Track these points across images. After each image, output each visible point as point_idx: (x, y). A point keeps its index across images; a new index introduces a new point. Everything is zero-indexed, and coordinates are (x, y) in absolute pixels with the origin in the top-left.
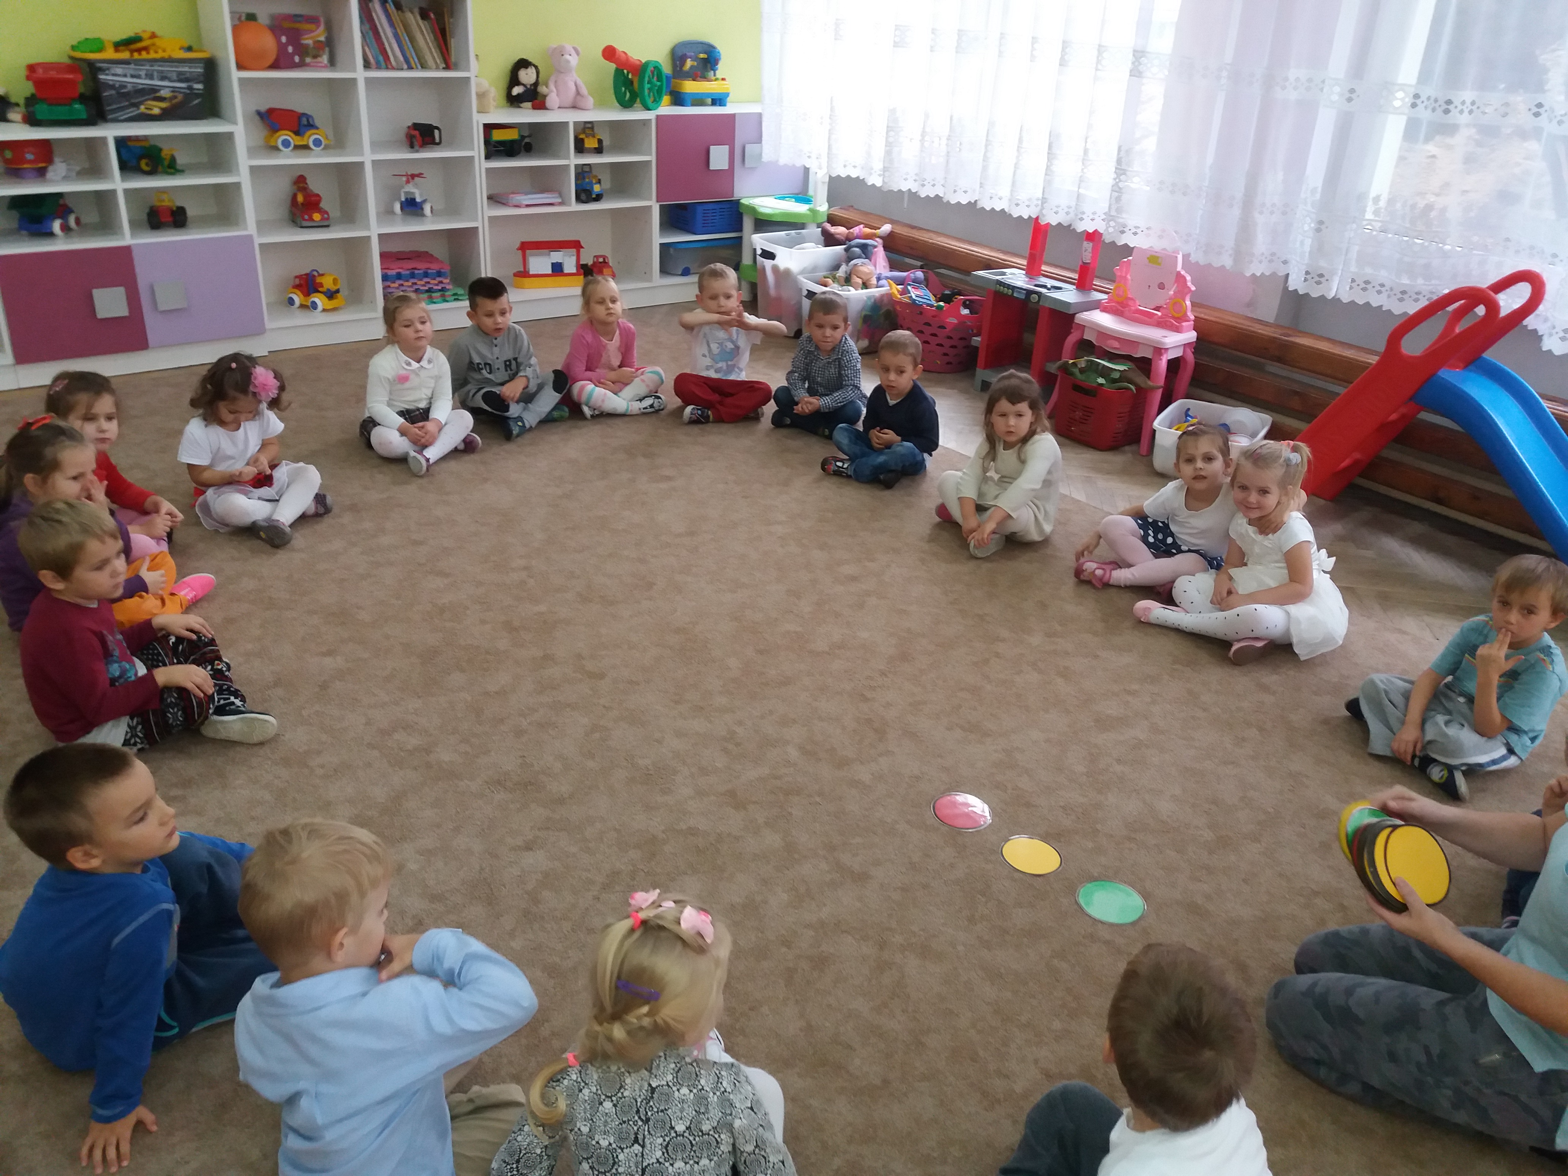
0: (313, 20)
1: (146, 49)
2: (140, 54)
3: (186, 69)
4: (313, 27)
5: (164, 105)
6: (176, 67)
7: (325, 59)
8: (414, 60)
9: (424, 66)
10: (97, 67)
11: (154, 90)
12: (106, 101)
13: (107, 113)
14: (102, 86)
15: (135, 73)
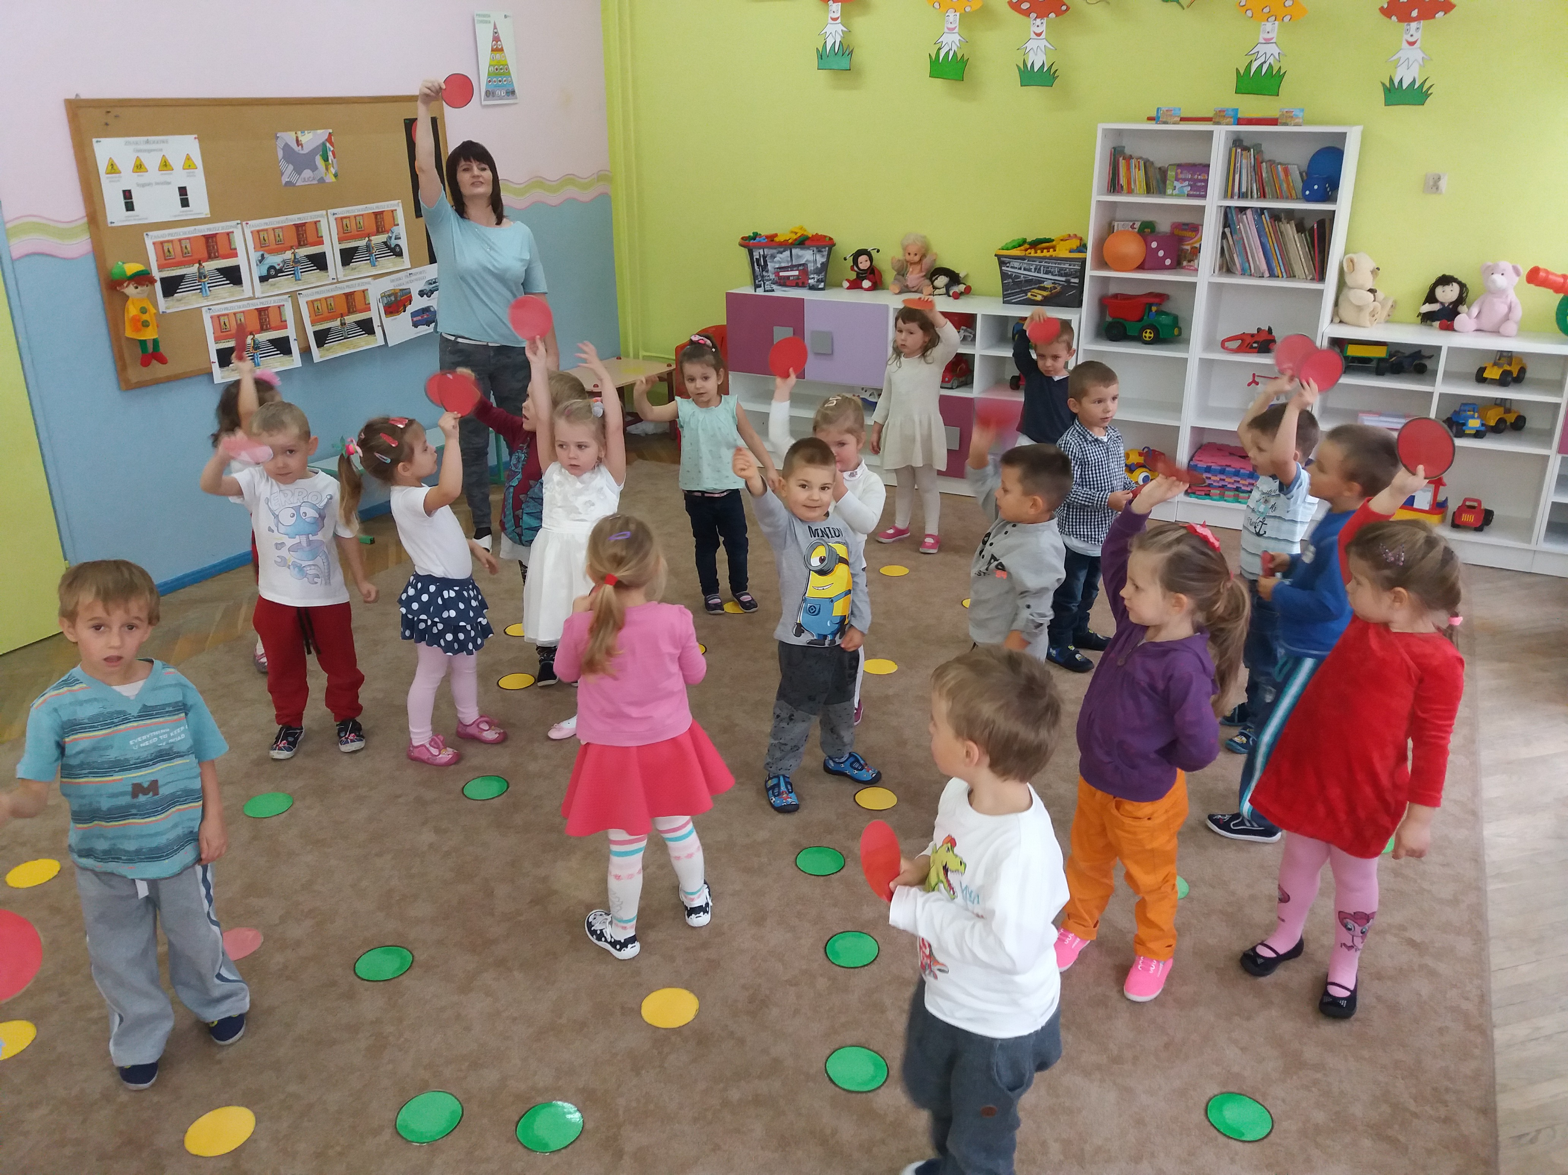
0: (1193, 229)
2: (1036, 253)
3: (1067, 266)
5: (1045, 293)
6: (1061, 264)
8: (1280, 270)
9: (1291, 275)
10: (1002, 261)
11: (1040, 281)
12: (1005, 287)
13: (1004, 296)
14: (1004, 276)
15: (1027, 267)
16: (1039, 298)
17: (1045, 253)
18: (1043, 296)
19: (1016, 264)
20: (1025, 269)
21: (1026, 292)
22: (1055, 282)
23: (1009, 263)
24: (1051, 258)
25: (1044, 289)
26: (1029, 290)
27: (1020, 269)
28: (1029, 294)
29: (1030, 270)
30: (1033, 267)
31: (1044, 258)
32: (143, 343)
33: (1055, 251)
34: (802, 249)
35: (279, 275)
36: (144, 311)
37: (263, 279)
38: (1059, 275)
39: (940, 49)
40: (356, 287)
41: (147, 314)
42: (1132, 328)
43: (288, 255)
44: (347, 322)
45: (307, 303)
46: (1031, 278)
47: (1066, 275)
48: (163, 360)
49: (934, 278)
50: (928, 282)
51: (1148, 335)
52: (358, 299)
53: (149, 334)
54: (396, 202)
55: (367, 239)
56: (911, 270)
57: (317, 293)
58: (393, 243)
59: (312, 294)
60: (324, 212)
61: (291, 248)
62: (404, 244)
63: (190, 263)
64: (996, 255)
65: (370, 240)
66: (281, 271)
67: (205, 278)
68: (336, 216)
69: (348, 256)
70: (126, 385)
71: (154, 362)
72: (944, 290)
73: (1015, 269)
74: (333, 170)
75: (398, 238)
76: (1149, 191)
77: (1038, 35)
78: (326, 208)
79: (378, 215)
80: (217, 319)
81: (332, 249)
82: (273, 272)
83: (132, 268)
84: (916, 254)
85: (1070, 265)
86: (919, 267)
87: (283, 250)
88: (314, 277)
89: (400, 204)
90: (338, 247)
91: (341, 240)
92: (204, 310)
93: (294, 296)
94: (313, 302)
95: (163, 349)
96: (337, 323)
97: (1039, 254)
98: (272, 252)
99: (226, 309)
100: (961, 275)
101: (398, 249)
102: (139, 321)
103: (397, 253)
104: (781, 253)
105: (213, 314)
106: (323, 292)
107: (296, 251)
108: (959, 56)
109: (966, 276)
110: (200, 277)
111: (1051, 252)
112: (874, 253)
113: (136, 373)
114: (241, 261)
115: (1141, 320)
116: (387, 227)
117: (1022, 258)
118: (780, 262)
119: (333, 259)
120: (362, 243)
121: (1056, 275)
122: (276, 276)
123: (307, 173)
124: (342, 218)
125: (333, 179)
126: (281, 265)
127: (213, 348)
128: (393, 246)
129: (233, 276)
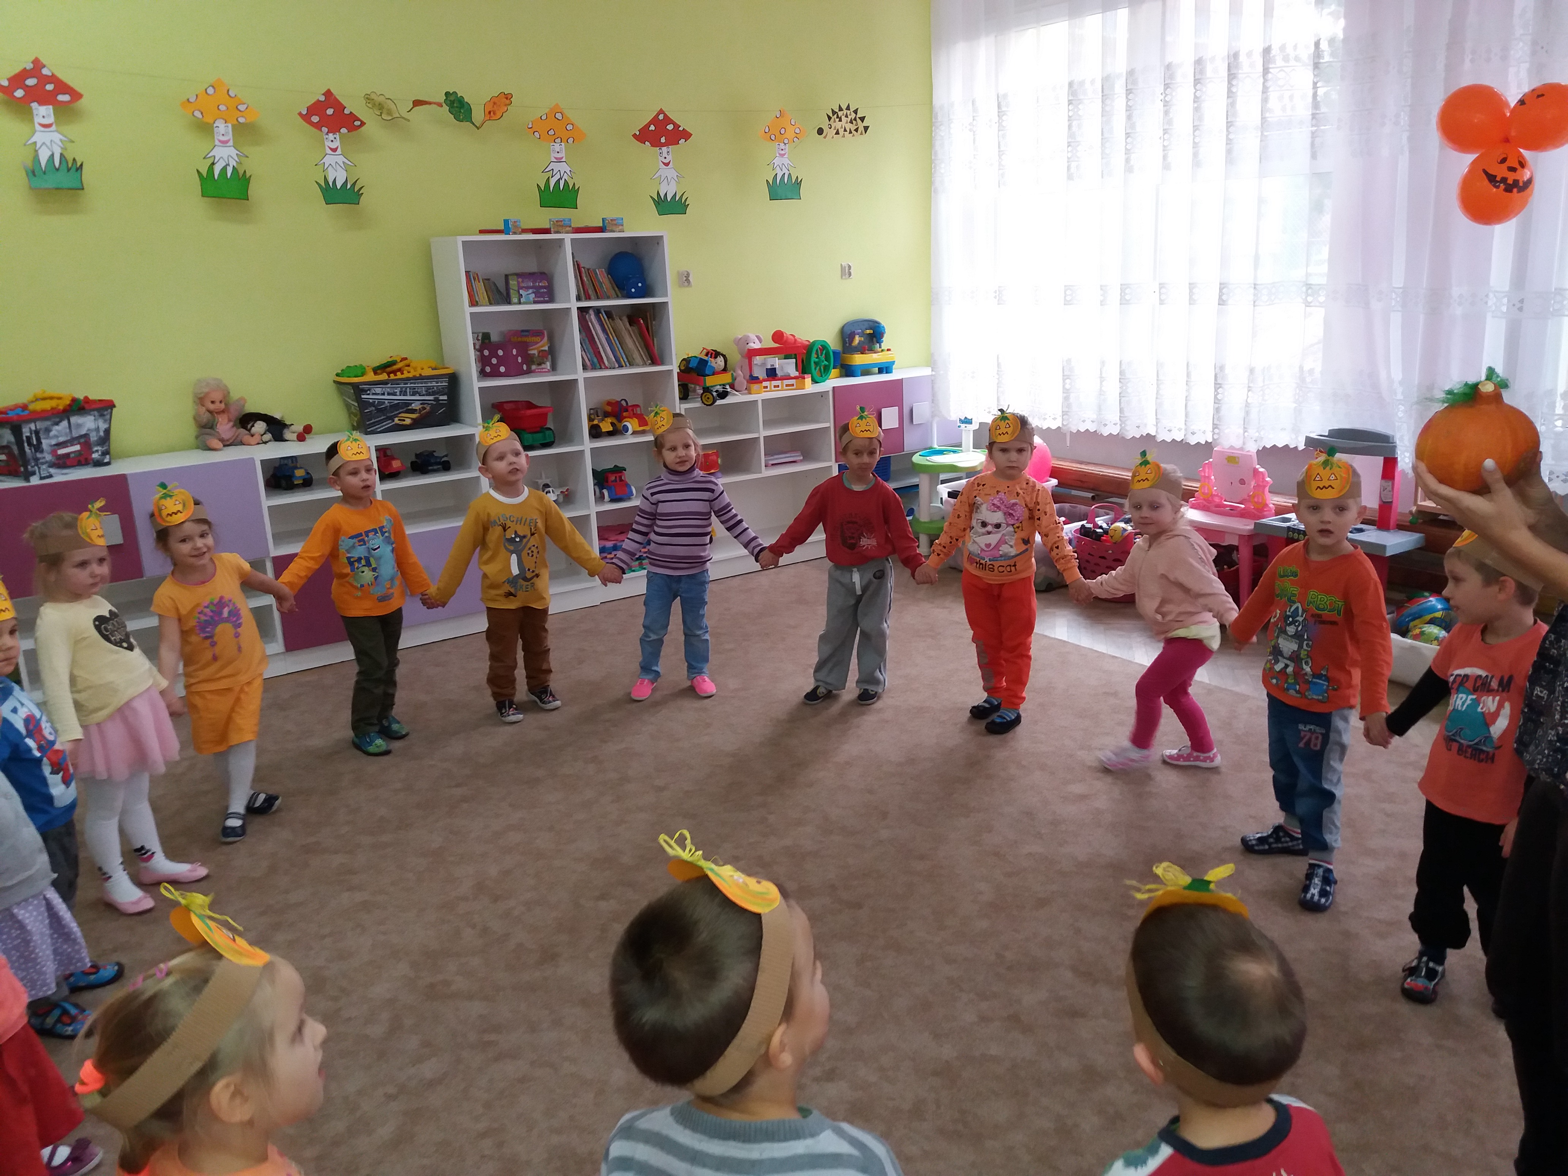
0: (539, 334)
1: (400, 370)
2: (396, 375)
3: (434, 384)
4: (537, 339)
5: (414, 416)
6: (425, 383)
7: (548, 365)
8: (623, 359)
9: (632, 364)
10: (361, 388)
12: (366, 417)
13: (367, 427)
14: (363, 404)
15: (390, 391)
16: (408, 422)
18: (412, 419)
19: (378, 390)
20: (389, 394)
21: (392, 418)
22: (423, 402)
23: (369, 390)
24: (415, 378)
25: (413, 411)
26: (396, 416)
27: (383, 394)
28: (396, 419)
29: (394, 394)
30: (398, 391)
34: (80, 416)
39: (211, 166)
46: (396, 402)
47: (433, 393)
56: (220, 420)
73: (378, 395)
77: (334, 150)
85: (437, 382)
86: (226, 417)
104: (57, 424)
108: (240, 173)
117: (384, 383)
118: (56, 437)
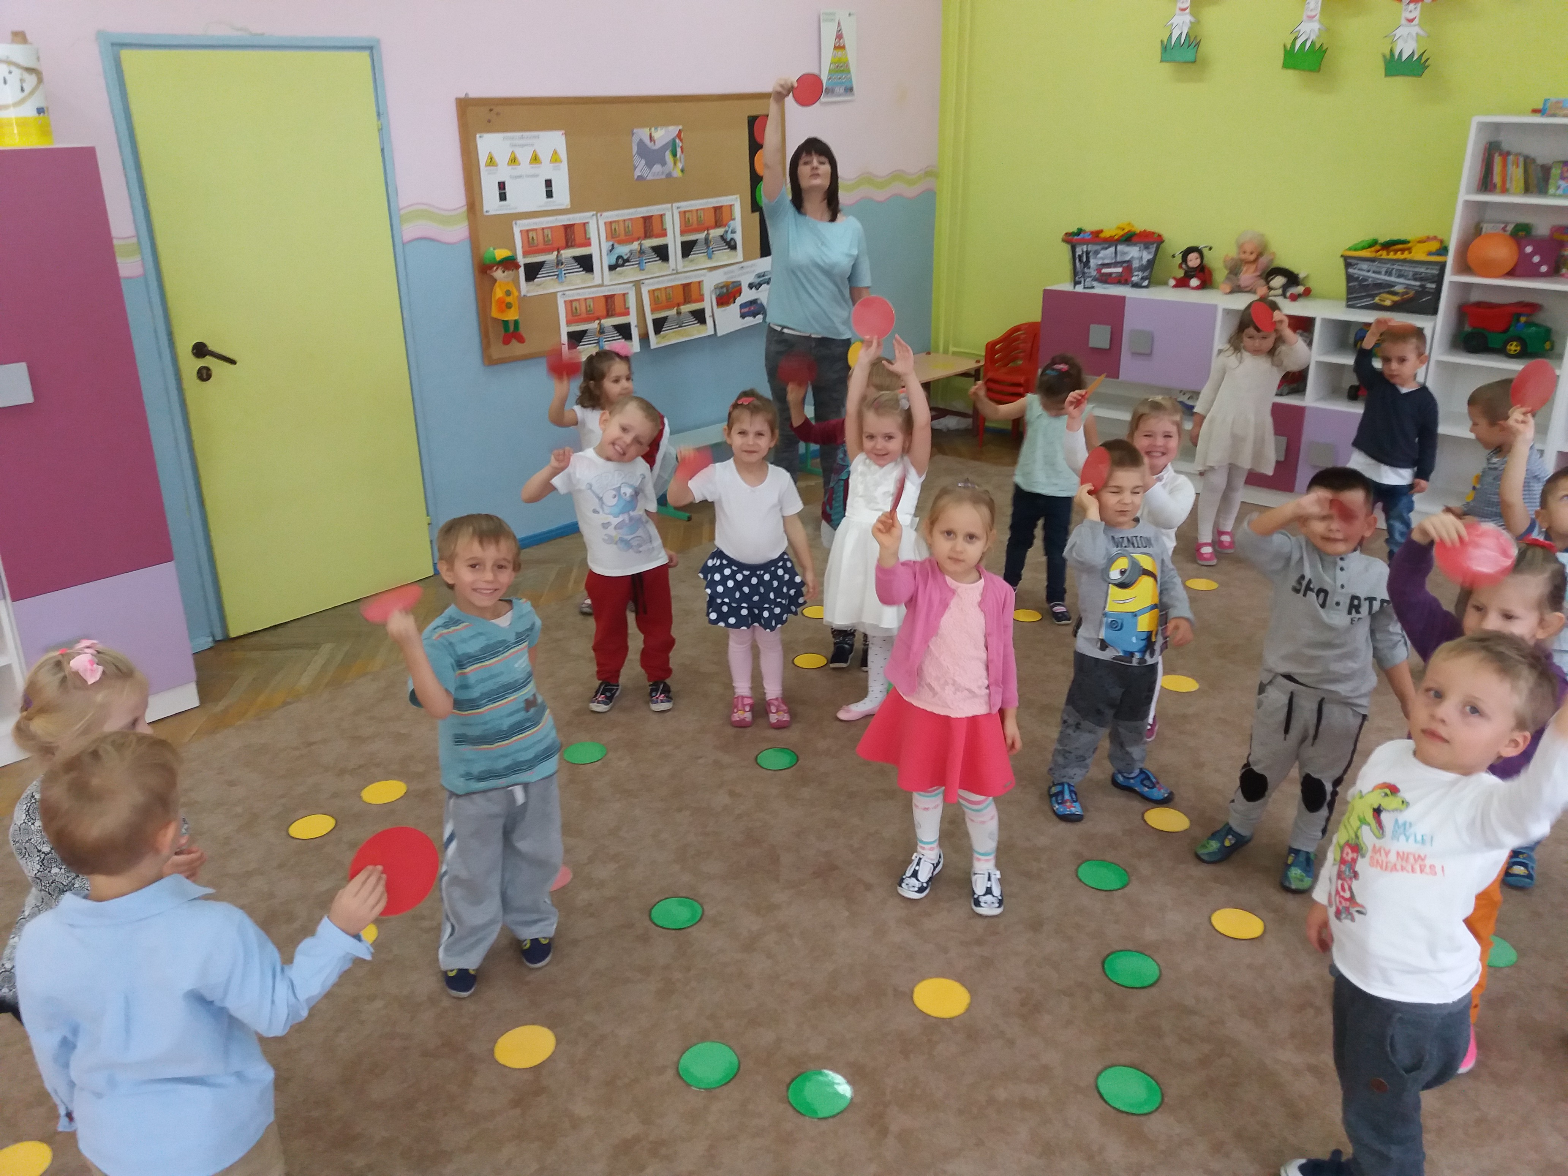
2: (1388, 254)
3: (1423, 270)
10: (1349, 262)
11: (1391, 285)
12: (1350, 290)
13: (1348, 300)
14: (1350, 278)
15: (1377, 270)
16: (1388, 303)
17: (1399, 256)
18: (1393, 301)
19: (1365, 266)
20: (1374, 272)
21: (1373, 296)
22: (1408, 287)
23: (1357, 264)
24: (1405, 261)
25: (1395, 293)
26: (1377, 295)
27: (1369, 271)
28: (1377, 300)
29: (1379, 273)
30: (1384, 270)
31: (1398, 261)
32: (506, 323)
33: (1410, 253)
34: (1128, 245)
35: (626, 264)
36: (508, 293)
37: (612, 268)
38: (1415, 279)
39: (1296, 39)
40: (692, 278)
41: (511, 297)
42: (1495, 339)
43: (635, 246)
44: (682, 311)
45: (649, 291)
46: (1379, 282)
47: (1421, 279)
48: (521, 340)
49: (1269, 279)
50: (1262, 282)
51: (1513, 348)
52: (694, 289)
53: (512, 315)
54: (734, 197)
55: (706, 232)
56: (1245, 269)
57: (658, 283)
58: (729, 236)
59: (653, 284)
60: (669, 205)
61: (638, 239)
62: (738, 238)
63: (549, 251)
64: (1342, 256)
65: (708, 234)
66: (628, 260)
67: (562, 264)
68: (679, 210)
69: (687, 248)
70: (489, 361)
71: (514, 342)
72: (1280, 291)
73: (1363, 271)
74: (680, 165)
75: (733, 232)
76: (1527, 190)
77: (1411, 21)
78: (672, 201)
79: (717, 210)
80: (569, 303)
81: (674, 241)
82: (620, 262)
83: (501, 253)
84: (1252, 253)
85: (1427, 269)
86: (1253, 267)
87: (631, 241)
88: (655, 267)
89: (739, 200)
90: (679, 239)
91: (683, 233)
92: (559, 294)
93: (637, 284)
94: (654, 291)
95: (522, 330)
96: (673, 312)
97: (1392, 256)
98: (622, 242)
99: (578, 294)
100: (1302, 275)
101: (732, 243)
102: (503, 302)
103: (732, 246)
104: (1106, 249)
105: (566, 299)
106: (663, 282)
107: (643, 242)
108: (1318, 46)
109: (1306, 277)
110: (558, 264)
111: (1406, 255)
112: (1206, 252)
113: (498, 350)
114: (593, 250)
115: (1505, 331)
116: (725, 222)
117: (1372, 260)
118: (1103, 259)
119: (675, 251)
120: (701, 236)
121: (1409, 279)
122: (623, 265)
123: (657, 168)
124: (685, 212)
125: (679, 174)
126: (628, 255)
127: (564, 330)
128: (728, 240)
129: (586, 263)
